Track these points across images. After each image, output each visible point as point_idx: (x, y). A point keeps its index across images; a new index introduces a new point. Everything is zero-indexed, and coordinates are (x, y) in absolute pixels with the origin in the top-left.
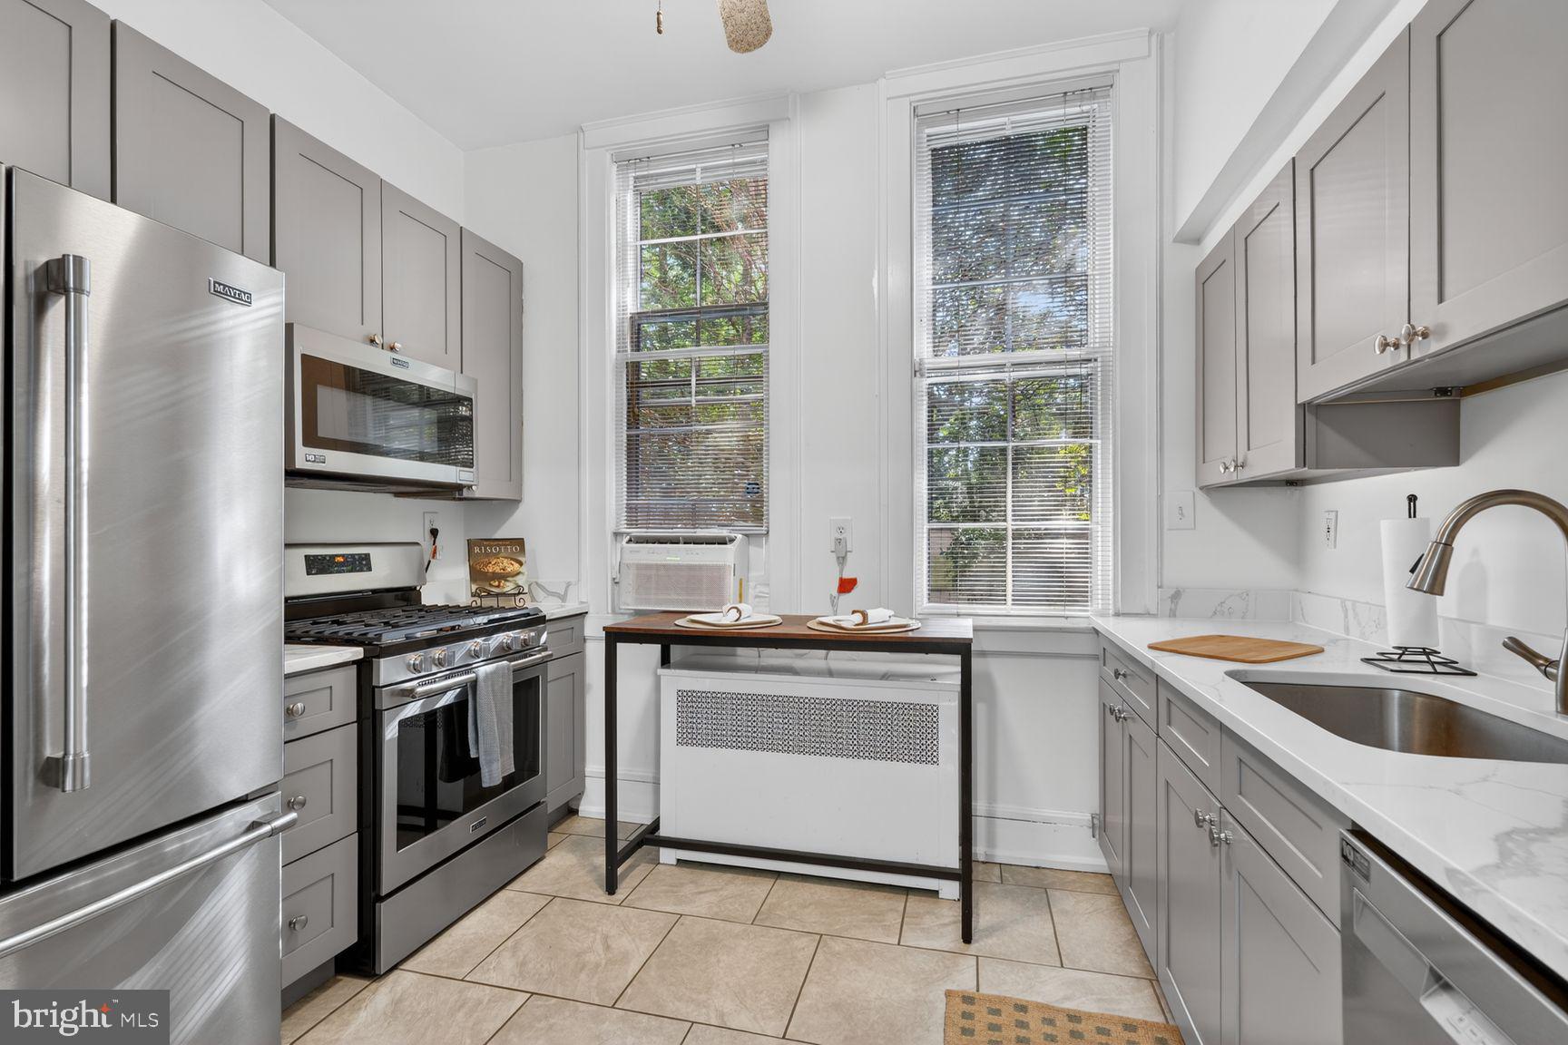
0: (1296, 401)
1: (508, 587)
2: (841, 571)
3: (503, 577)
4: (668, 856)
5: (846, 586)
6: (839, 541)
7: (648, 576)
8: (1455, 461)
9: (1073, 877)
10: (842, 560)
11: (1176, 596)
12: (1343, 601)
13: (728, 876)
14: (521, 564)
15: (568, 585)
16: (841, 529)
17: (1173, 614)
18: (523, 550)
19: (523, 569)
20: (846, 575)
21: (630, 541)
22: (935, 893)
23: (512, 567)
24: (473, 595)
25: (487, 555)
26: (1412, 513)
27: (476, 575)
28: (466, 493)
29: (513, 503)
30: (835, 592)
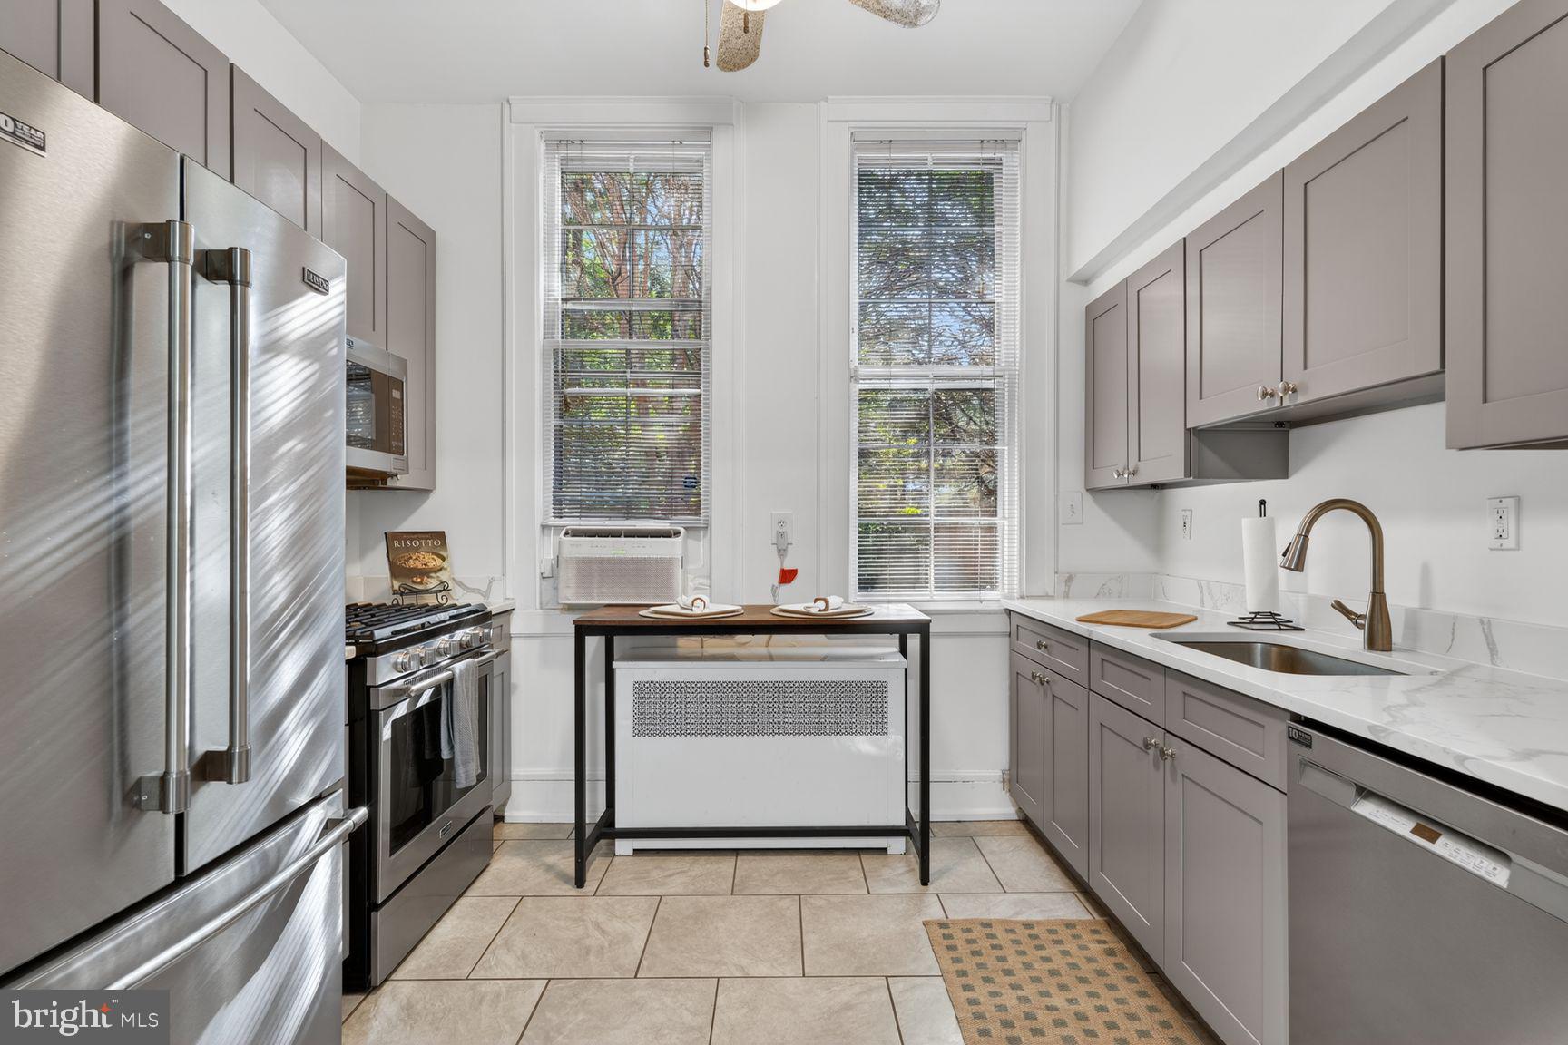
0: (1185, 426)
1: (432, 583)
2: (782, 563)
3: (425, 573)
4: (624, 847)
5: (787, 576)
6: (782, 534)
7: (590, 570)
8: (1285, 475)
9: (990, 825)
10: (782, 552)
11: (1070, 579)
12: (1199, 582)
13: (689, 859)
14: (443, 559)
15: (492, 581)
16: (782, 523)
17: (1066, 596)
18: (444, 544)
19: (445, 564)
20: (787, 566)
21: (566, 534)
22: (883, 851)
23: (435, 562)
24: (395, 592)
25: (407, 549)
26: (1263, 513)
27: (396, 571)
28: (390, 483)
29: (424, 492)
30: (776, 583)
